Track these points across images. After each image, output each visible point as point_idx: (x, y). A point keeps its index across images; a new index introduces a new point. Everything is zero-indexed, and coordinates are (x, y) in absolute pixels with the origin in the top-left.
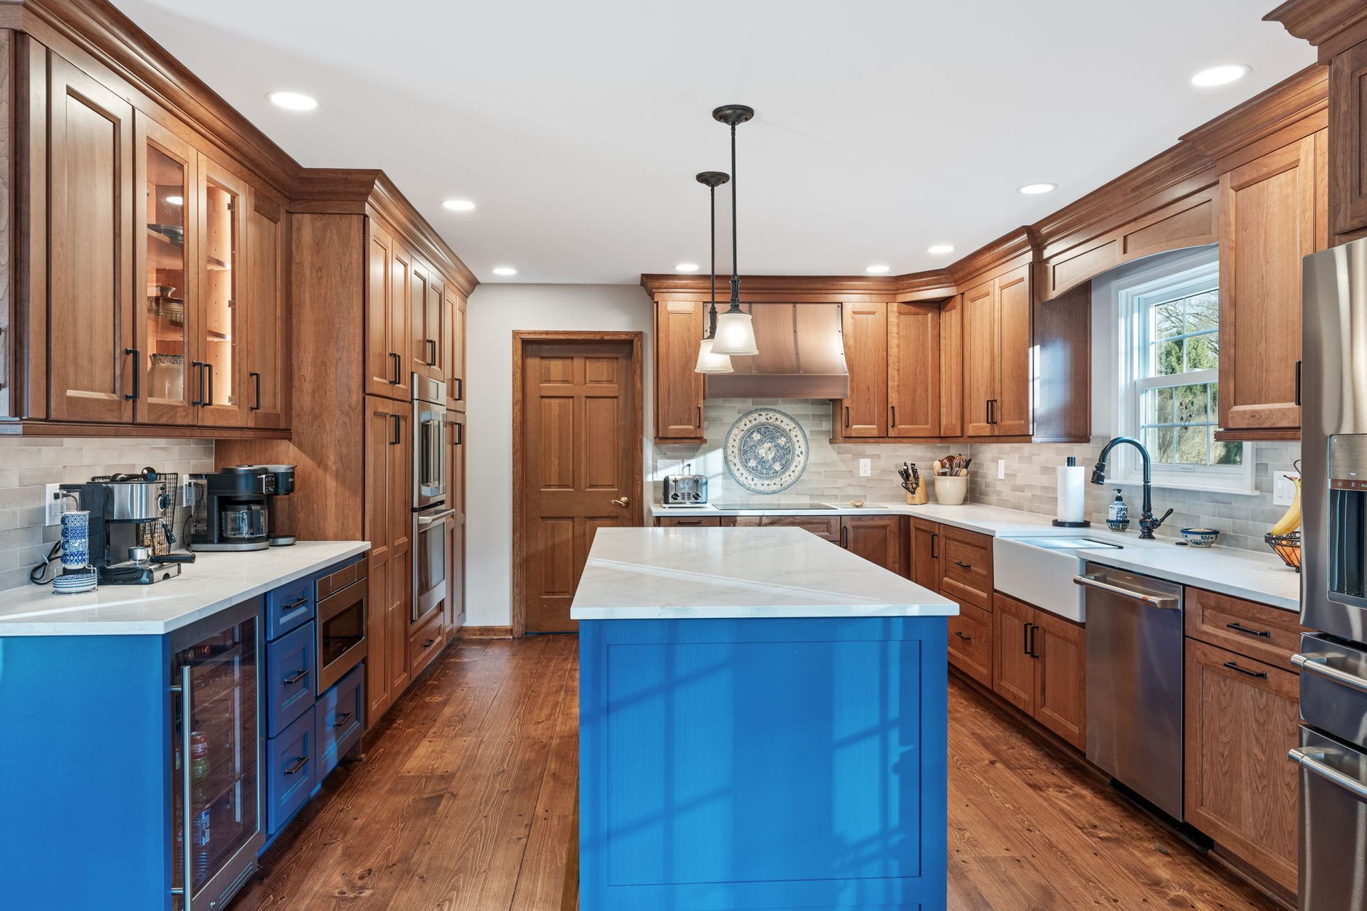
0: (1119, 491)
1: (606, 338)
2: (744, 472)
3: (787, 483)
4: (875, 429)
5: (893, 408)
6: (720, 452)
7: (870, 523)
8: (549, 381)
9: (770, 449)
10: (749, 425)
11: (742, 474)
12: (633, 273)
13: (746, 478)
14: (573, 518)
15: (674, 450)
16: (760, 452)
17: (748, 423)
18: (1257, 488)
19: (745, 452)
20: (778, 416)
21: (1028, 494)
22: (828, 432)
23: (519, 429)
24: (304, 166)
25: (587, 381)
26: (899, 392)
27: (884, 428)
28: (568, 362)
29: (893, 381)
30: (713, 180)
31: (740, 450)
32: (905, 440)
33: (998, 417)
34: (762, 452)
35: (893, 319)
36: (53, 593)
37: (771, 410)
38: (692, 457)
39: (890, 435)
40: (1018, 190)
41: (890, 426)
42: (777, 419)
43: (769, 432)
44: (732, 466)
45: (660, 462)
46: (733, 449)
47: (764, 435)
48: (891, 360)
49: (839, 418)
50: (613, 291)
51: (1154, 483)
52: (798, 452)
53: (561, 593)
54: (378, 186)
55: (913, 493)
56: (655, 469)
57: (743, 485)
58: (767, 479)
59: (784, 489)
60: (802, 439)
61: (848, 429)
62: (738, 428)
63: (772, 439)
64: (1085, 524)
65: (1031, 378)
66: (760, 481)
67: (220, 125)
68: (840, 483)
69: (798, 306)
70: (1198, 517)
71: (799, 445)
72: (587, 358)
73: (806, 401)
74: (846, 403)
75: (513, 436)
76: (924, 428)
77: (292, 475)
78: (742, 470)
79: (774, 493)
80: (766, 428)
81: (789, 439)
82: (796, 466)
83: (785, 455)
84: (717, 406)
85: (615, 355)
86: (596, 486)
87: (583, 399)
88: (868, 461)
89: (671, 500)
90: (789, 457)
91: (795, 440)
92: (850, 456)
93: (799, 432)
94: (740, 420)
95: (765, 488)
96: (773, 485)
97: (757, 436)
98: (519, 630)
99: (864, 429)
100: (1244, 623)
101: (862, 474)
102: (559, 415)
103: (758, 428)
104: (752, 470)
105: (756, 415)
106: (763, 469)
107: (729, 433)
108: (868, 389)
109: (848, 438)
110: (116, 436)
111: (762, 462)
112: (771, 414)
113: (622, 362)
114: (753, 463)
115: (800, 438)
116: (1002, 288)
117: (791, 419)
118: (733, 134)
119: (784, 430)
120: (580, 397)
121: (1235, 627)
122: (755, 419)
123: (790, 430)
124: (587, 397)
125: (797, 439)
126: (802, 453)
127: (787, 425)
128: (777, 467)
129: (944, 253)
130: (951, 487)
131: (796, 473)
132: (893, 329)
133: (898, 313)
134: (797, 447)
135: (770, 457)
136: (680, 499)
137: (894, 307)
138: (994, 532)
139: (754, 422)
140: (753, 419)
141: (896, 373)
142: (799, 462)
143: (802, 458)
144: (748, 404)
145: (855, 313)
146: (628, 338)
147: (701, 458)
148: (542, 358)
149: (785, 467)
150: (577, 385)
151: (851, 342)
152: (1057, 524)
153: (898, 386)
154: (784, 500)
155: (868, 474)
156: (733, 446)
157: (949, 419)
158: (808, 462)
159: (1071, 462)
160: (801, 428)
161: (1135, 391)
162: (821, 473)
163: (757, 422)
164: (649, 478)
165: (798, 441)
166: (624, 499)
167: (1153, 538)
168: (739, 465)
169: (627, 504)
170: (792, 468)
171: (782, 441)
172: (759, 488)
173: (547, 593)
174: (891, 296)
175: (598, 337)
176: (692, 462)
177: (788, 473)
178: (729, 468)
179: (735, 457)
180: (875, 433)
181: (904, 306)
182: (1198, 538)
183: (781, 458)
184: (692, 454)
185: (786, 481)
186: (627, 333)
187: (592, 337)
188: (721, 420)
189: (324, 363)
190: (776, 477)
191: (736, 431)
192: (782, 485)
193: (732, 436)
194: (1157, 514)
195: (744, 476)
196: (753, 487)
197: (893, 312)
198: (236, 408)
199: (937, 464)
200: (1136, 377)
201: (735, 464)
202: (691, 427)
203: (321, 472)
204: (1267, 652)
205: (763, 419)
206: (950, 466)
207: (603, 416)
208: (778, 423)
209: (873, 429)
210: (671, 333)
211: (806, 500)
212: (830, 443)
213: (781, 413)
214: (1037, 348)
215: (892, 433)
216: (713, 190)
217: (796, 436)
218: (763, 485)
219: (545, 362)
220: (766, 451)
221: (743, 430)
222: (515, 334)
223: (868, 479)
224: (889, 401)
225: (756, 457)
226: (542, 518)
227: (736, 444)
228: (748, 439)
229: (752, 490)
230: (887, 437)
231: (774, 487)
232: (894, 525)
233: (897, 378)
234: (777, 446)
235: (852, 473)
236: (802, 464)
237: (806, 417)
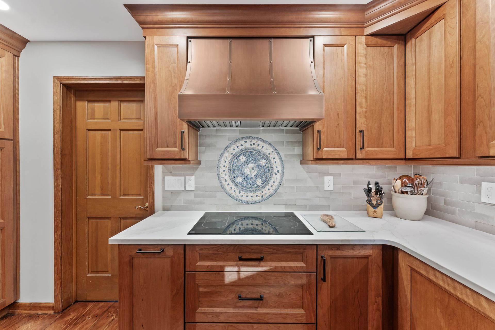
2: (233, 187)
3: (267, 195)
4: (344, 151)
5: (362, 132)
6: (214, 171)
7: (351, 253)
8: (93, 118)
9: (253, 169)
10: (237, 150)
11: (231, 188)
13: (235, 191)
14: (111, 218)
16: (245, 171)
17: (236, 148)
19: (234, 171)
20: (260, 142)
22: (299, 155)
23: (59, 152)
25: (122, 118)
26: (366, 117)
27: (353, 150)
28: (107, 104)
29: (362, 107)
31: (229, 169)
32: (371, 162)
34: (247, 171)
35: (362, 48)
37: (254, 138)
39: (358, 157)
41: (358, 148)
42: (258, 145)
43: (253, 155)
44: (224, 182)
46: (224, 168)
47: (248, 157)
48: (359, 87)
49: (310, 140)
52: (275, 170)
53: (103, 272)
55: (375, 207)
57: (232, 197)
58: (251, 192)
59: (264, 200)
60: (279, 161)
61: (320, 152)
62: (228, 152)
63: (255, 161)
66: (246, 193)
68: (309, 195)
69: (273, 40)
71: (277, 166)
72: (122, 101)
75: (54, 158)
76: (389, 151)
78: (231, 185)
79: (256, 202)
80: (250, 152)
81: (269, 161)
82: (274, 182)
83: (265, 173)
84: (211, 135)
85: (141, 99)
86: (128, 195)
87: (118, 131)
88: (331, 178)
90: (268, 174)
91: (273, 161)
92: (317, 174)
93: (276, 155)
94: (230, 145)
95: (249, 199)
96: (255, 197)
97: (243, 159)
99: (333, 151)
101: (326, 189)
102: (101, 144)
103: (244, 152)
104: (239, 185)
105: (242, 142)
106: (248, 184)
107: (221, 156)
108: (338, 114)
109: (319, 160)
111: (247, 178)
112: (254, 141)
115: (277, 159)
117: (270, 145)
119: (264, 154)
120: (116, 130)
122: (242, 145)
123: (269, 154)
124: (121, 130)
125: (275, 160)
126: (278, 172)
127: (267, 149)
128: (259, 182)
131: (274, 188)
132: (361, 59)
133: (366, 44)
134: (274, 167)
135: (253, 175)
137: (362, 39)
139: (241, 148)
140: (240, 145)
141: (364, 100)
142: (276, 179)
143: (279, 176)
144: (236, 133)
145: (325, 45)
148: (89, 102)
149: (265, 183)
150: (113, 121)
153: (366, 112)
154: (264, 208)
155: (331, 188)
156: (224, 166)
158: (283, 179)
160: (278, 152)
162: (293, 187)
163: (243, 147)
165: (275, 162)
166: (146, 204)
168: (229, 181)
170: (271, 183)
171: (263, 162)
172: (245, 198)
173: (92, 272)
174: (359, 30)
177: (267, 188)
178: (221, 183)
179: (226, 175)
180: (345, 155)
181: (372, 38)
183: (262, 176)
185: (266, 194)
187: (114, 81)
188: (215, 146)
190: (258, 190)
191: (226, 154)
192: (262, 196)
193: (224, 158)
195: (233, 189)
196: (240, 198)
197: (361, 44)
201: (226, 181)
202: (176, 149)
205: (247, 145)
206: (411, 185)
207: (132, 145)
208: (260, 148)
209: (342, 152)
212: (301, 164)
213: (262, 140)
215: (360, 155)
217: (274, 158)
218: (247, 196)
219: (91, 105)
220: (250, 170)
221: (232, 154)
223: (331, 192)
224: (358, 125)
225: (242, 175)
226: (89, 218)
227: (227, 164)
228: (236, 161)
229: (239, 200)
230: (356, 158)
231: (256, 199)
232: (376, 255)
233: (365, 105)
234: (258, 166)
235: (319, 187)
236: (278, 180)
237: (282, 143)
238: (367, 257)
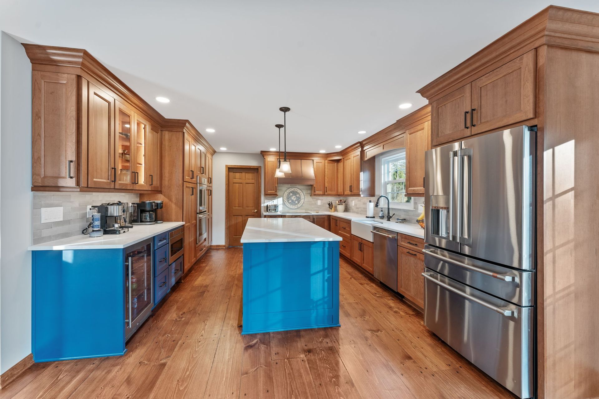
0: (382, 209)
1: (251, 167)
5: (326, 187)
6: (282, 198)
7: (321, 217)
8: (236, 179)
10: (289, 191)
11: (287, 204)
12: (258, 150)
14: (242, 215)
15: (269, 197)
18: (414, 208)
19: (288, 198)
20: (297, 189)
21: (360, 210)
22: (310, 193)
23: (227, 192)
24: (166, 118)
25: (246, 179)
26: (328, 183)
28: (241, 174)
30: (279, 127)
31: (287, 198)
32: (329, 196)
33: (352, 190)
34: (293, 198)
35: (326, 164)
36: (89, 237)
37: (295, 187)
38: (274, 200)
40: (357, 132)
41: (325, 192)
43: (295, 193)
45: (266, 201)
46: (285, 197)
47: (293, 194)
48: (326, 175)
49: (312, 190)
50: (252, 155)
51: (390, 207)
53: (239, 236)
54: (187, 124)
55: (331, 209)
56: (264, 203)
57: (288, 207)
58: (294, 205)
59: (298, 208)
61: (315, 193)
63: (295, 195)
64: (374, 217)
65: (360, 180)
66: (292, 206)
67: (141, 105)
68: (313, 207)
69: (302, 160)
70: (401, 216)
71: (302, 197)
72: (246, 173)
73: (304, 185)
74: (314, 186)
75: (226, 194)
76: (334, 193)
77: (162, 203)
79: (296, 209)
81: (300, 195)
82: (301, 202)
83: (299, 199)
84: (281, 186)
85: (254, 172)
86: (248, 207)
88: (320, 201)
89: (268, 211)
90: (300, 200)
92: (315, 199)
94: (287, 190)
95: (293, 208)
97: (291, 194)
98: (227, 246)
99: (319, 193)
100: (411, 242)
101: (318, 204)
102: (238, 188)
103: (292, 192)
104: (290, 203)
105: (291, 189)
106: (293, 203)
107: (284, 193)
108: (320, 182)
109: (315, 195)
110: (109, 192)
111: (293, 201)
112: (295, 188)
113: (255, 174)
114: (290, 201)
115: (303, 195)
116: (353, 157)
117: (300, 190)
118: (285, 115)
119: (298, 193)
120: (244, 183)
121: (409, 243)
123: (300, 193)
124: (246, 183)
126: (303, 199)
127: (299, 191)
128: (297, 202)
129: (339, 148)
130: (341, 208)
131: (302, 204)
132: (326, 167)
133: (328, 163)
135: (295, 200)
136: (271, 211)
137: (326, 161)
138: (351, 219)
139: (290, 191)
141: (327, 178)
144: (289, 186)
145: (317, 162)
146: (257, 167)
147: (277, 200)
148: (234, 172)
149: (299, 202)
150: (243, 180)
151: (316, 170)
152: (367, 217)
154: (298, 211)
155: (320, 204)
157: (340, 190)
158: (305, 201)
159: (370, 201)
160: (303, 192)
161: (386, 184)
162: (308, 204)
164: (262, 205)
166: (256, 210)
167: (390, 221)
168: (287, 202)
169: (257, 212)
171: (298, 195)
172: (292, 208)
173: (235, 236)
174: (326, 158)
175: (249, 167)
176: (274, 201)
177: (299, 204)
178: (284, 203)
179: (285, 200)
181: (329, 161)
182: (401, 221)
183: (297, 200)
184: (274, 199)
185: (299, 206)
186: (257, 166)
187: (247, 167)
188: (282, 190)
189: (172, 173)
190: (296, 205)
191: (286, 193)
194: (391, 215)
196: (290, 207)
198: (145, 185)
199: (337, 202)
200: (386, 181)
202: (274, 192)
203: (171, 203)
204: (417, 249)
205: (293, 190)
206: (341, 202)
207: (250, 189)
208: (297, 191)
209: (321, 193)
210: (269, 167)
211: (304, 211)
212: (310, 196)
213: (297, 188)
214: (362, 172)
216: (279, 129)
219: (234, 174)
220: (294, 198)
221: (288, 193)
222: (226, 166)
223: (320, 206)
224: (325, 185)
225: (291, 200)
226: (234, 216)
228: (289, 195)
229: (290, 208)
230: (325, 195)
231: (296, 208)
232: (326, 218)
233: (327, 180)
234: (297, 197)
235: (316, 204)
236: (303, 202)
237: (304, 189)
238: (324, 218)
